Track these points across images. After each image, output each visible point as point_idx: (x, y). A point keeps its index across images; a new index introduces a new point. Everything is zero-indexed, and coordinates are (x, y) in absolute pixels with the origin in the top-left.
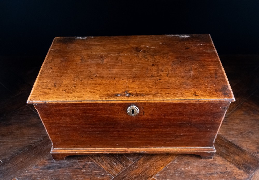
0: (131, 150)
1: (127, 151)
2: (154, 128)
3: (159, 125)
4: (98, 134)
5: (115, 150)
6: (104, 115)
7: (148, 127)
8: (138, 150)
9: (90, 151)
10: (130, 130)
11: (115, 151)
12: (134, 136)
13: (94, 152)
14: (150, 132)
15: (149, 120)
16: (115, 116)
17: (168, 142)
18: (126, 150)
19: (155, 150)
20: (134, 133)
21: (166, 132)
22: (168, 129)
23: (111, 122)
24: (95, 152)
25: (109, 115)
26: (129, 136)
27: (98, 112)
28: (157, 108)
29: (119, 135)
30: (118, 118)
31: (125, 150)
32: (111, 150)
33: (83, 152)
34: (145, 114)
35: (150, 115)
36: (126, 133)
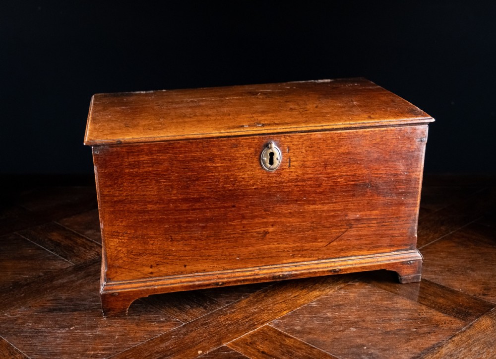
0: (265, 271)
1: (257, 275)
2: (309, 202)
3: (316, 193)
4: (203, 227)
5: (233, 275)
6: (220, 171)
7: (297, 201)
8: (279, 270)
9: (184, 282)
10: (265, 211)
11: (234, 277)
12: (271, 229)
13: (191, 282)
14: (302, 213)
15: (299, 181)
16: (238, 174)
17: (335, 243)
18: (256, 273)
19: (311, 267)
20: (271, 220)
21: (329, 211)
22: (332, 203)
23: (230, 190)
24: (194, 281)
25: (228, 171)
26: (262, 230)
27: (209, 164)
28: (311, 147)
29: (244, 227)
30: (243, 179)
31: (253, 273)
32: (225, 276)
33: (168, 284)
34: (291, 164)
35: (301, 167)
36: (256, 220)
